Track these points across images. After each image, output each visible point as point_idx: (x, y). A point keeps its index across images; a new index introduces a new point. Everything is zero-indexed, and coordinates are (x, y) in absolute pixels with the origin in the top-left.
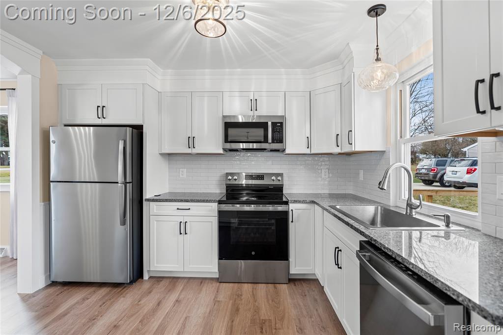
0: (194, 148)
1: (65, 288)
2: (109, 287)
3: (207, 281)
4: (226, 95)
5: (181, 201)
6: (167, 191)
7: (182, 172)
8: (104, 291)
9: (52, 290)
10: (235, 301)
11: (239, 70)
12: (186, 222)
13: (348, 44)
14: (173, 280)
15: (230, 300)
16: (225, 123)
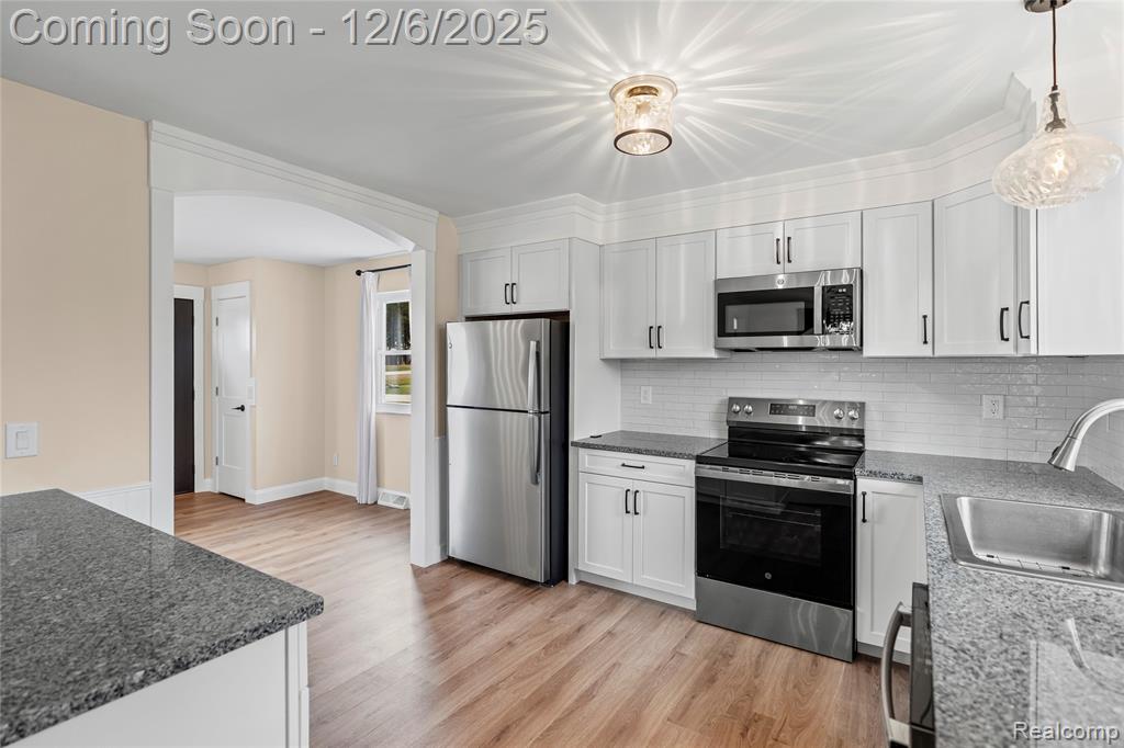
0: (660, 347)
1: (463, 570)
2: (517, 583)
3: (675, 613)
4: (723, 236)
5: (629, 450)
6: (618, 428)
7: (646, 392)
8: (509, 587)
9: (448, 568)
10: (714, 663)
11: (748, 179)
12: (637, 491)
13: (1013, 74)
14: (615, 595)
15: (705, 658)
16: (719, 294)
